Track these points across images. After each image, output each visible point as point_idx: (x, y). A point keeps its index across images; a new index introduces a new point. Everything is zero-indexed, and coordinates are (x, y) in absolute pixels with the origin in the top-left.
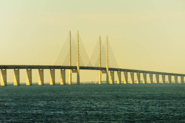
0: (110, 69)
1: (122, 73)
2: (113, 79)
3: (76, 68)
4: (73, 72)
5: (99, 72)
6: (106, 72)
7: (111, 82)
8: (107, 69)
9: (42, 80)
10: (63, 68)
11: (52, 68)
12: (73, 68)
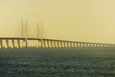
0: (43, 40)
1: (49, 41)
2: (45, 45)
3: (25, 39)
4: (24, 41)
5: (37, 41)
6: (41, 41)
7: (44, 47)
8: (42, 40)
9: (8, 45)
10: (18, 39)
11: (13, 39)
12: (24, 39)
